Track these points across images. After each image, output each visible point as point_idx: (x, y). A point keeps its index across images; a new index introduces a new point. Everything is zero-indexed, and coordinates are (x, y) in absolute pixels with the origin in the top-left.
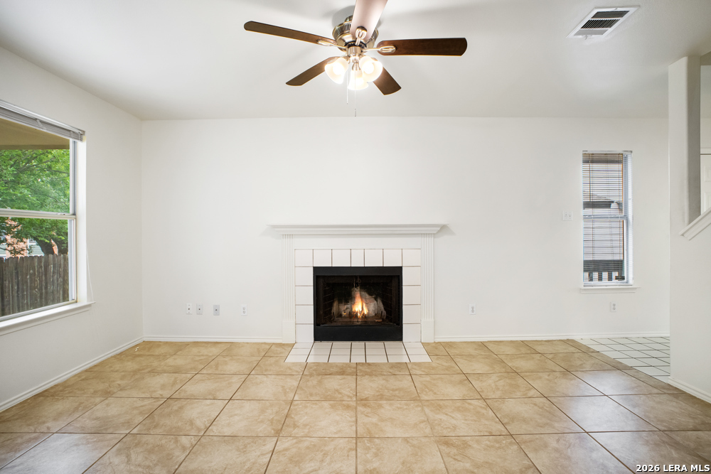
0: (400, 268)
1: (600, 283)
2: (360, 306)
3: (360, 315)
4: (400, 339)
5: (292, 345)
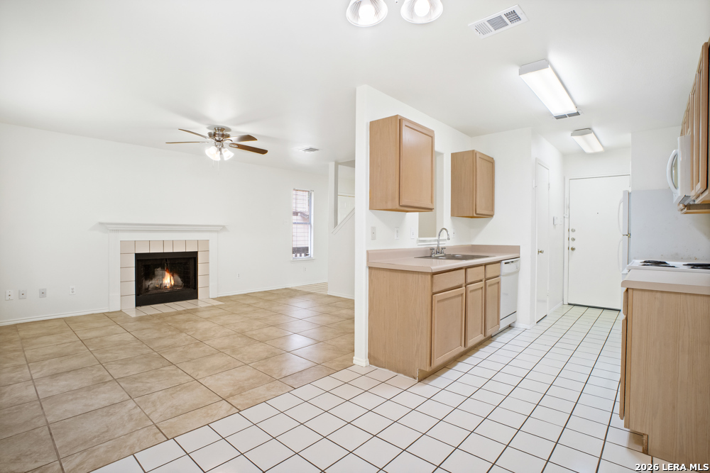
0: (196, 253)
1: (296, 258)
2: (168, 280)
3: (168, 286)
4: (197, 298)
5: (121, 311)
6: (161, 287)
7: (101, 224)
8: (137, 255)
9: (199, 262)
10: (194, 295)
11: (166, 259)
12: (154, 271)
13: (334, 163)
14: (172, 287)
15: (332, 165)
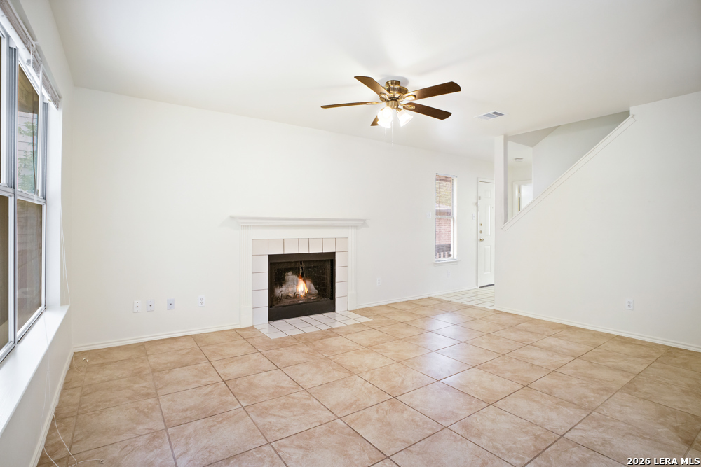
0: (334, 254)
1: (439, 259)
2: (301, 287)
3: (302, 294)
4: (334, 310)
5: (253, 327)
6: (296, 296)
7: (232, 218)
8: (270, 257)
9: (336, 266)
10: (331, 307)
11: (301, 262)
12: (285, 276)
13: (502, 137)
14: (306, 295)
15: (499, 140)
